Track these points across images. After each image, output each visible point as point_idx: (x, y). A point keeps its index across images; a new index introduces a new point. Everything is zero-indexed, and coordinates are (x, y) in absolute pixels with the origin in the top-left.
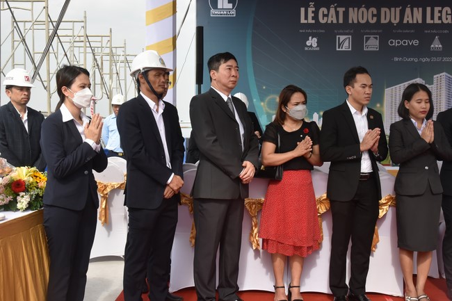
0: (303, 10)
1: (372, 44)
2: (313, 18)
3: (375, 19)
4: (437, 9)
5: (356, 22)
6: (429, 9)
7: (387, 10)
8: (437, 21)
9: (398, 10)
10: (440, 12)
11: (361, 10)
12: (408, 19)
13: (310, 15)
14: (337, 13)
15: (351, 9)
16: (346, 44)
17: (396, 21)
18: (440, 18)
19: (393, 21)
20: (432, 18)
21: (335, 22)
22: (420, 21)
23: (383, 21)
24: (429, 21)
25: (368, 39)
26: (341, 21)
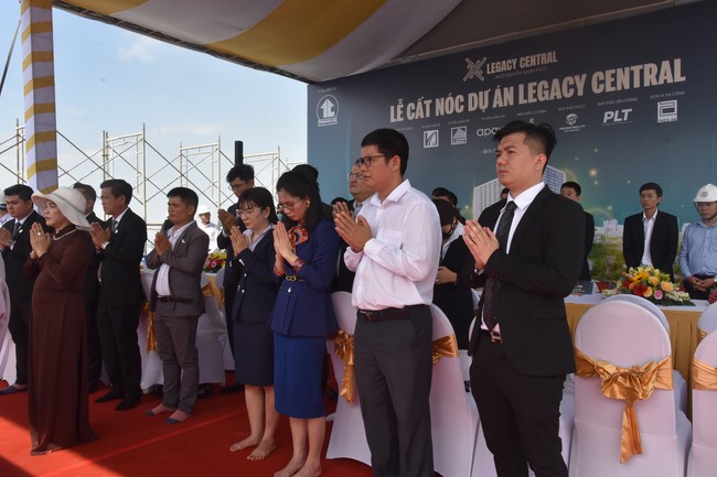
0: (392, 108)
1: (460, 136)
2: (402, 116)
3: (462, 107)
4: (531, 85)
5: (442, 114)
6: (521, 87)
7: (474, 95)
8: (531, 100)
9: (486, 93)
10: (535, 88)
11: (448, 99)
12: (498, 102)
13: (399, 112)
14: (424, 106)
15: (437, 100)
16: (433, 140)
17: (484, 107)
18: (535, 96)
19: (482, 107)
20: (526, 97)
21: (422, 116)
22: (511, 103)
23: (471, 109)
24: (522, 101)
25: (455, 131)
26: (428, 115)
